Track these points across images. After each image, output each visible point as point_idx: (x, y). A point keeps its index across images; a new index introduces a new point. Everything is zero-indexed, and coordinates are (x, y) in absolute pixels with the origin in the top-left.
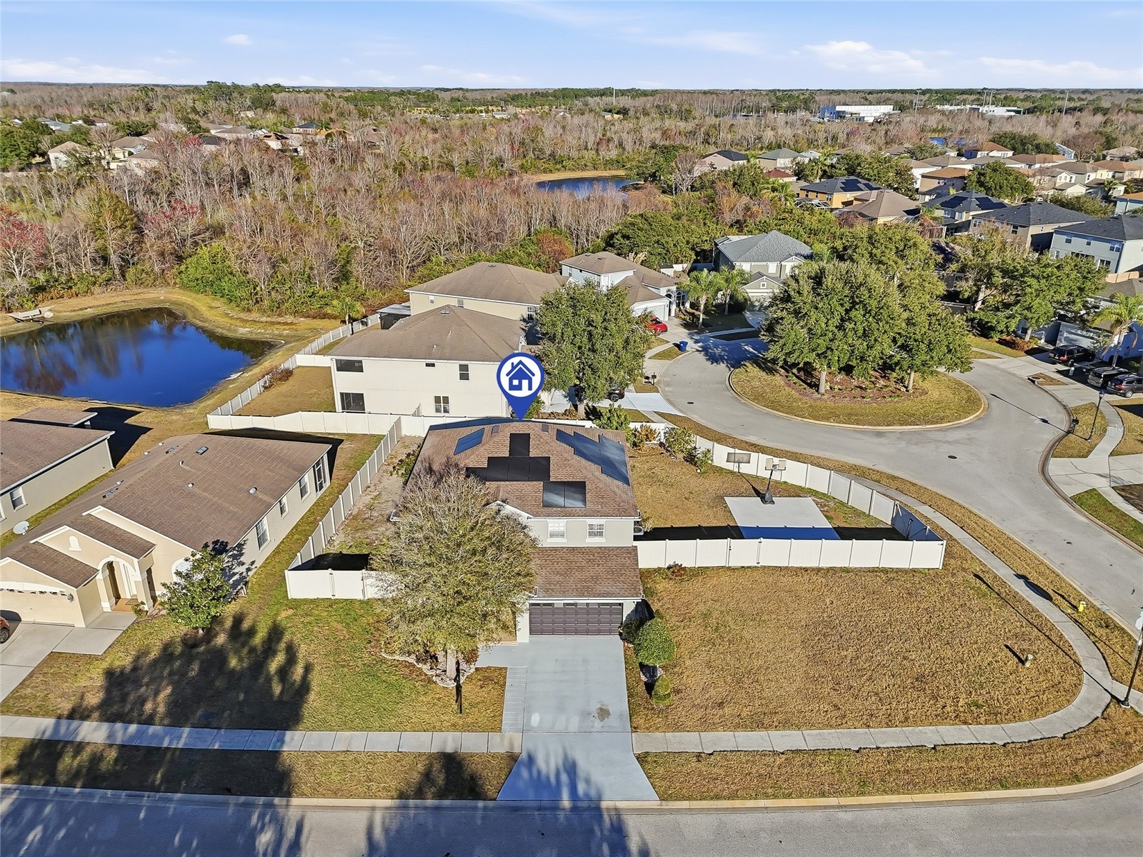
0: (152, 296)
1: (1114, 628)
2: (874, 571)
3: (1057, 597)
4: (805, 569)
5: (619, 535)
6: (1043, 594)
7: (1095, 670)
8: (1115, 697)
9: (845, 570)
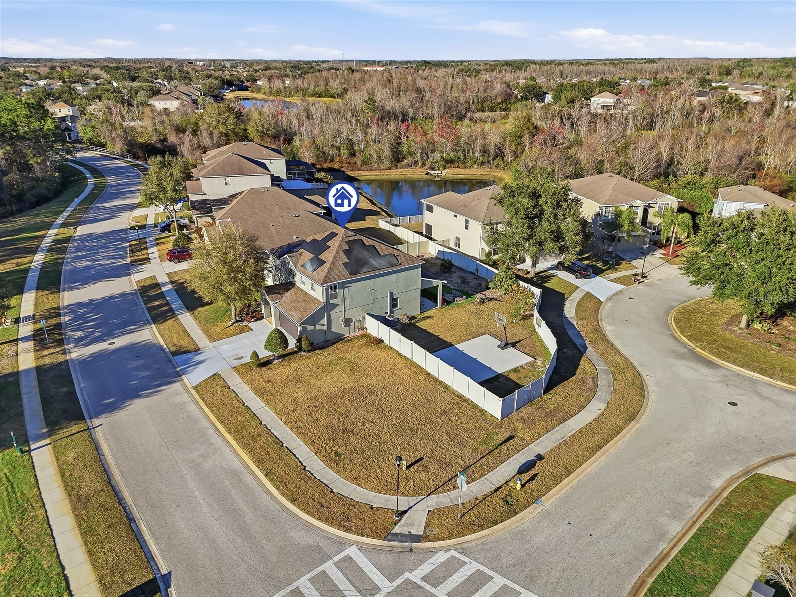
0: (496, 174)
1: (511, 508)
2: (460, 396)
3: (526, 476)
4: (429, 374)
5: (318, 294)
6: (523, 470)
7: (434, 501)
8: (405, 512)
9: (446, 387)
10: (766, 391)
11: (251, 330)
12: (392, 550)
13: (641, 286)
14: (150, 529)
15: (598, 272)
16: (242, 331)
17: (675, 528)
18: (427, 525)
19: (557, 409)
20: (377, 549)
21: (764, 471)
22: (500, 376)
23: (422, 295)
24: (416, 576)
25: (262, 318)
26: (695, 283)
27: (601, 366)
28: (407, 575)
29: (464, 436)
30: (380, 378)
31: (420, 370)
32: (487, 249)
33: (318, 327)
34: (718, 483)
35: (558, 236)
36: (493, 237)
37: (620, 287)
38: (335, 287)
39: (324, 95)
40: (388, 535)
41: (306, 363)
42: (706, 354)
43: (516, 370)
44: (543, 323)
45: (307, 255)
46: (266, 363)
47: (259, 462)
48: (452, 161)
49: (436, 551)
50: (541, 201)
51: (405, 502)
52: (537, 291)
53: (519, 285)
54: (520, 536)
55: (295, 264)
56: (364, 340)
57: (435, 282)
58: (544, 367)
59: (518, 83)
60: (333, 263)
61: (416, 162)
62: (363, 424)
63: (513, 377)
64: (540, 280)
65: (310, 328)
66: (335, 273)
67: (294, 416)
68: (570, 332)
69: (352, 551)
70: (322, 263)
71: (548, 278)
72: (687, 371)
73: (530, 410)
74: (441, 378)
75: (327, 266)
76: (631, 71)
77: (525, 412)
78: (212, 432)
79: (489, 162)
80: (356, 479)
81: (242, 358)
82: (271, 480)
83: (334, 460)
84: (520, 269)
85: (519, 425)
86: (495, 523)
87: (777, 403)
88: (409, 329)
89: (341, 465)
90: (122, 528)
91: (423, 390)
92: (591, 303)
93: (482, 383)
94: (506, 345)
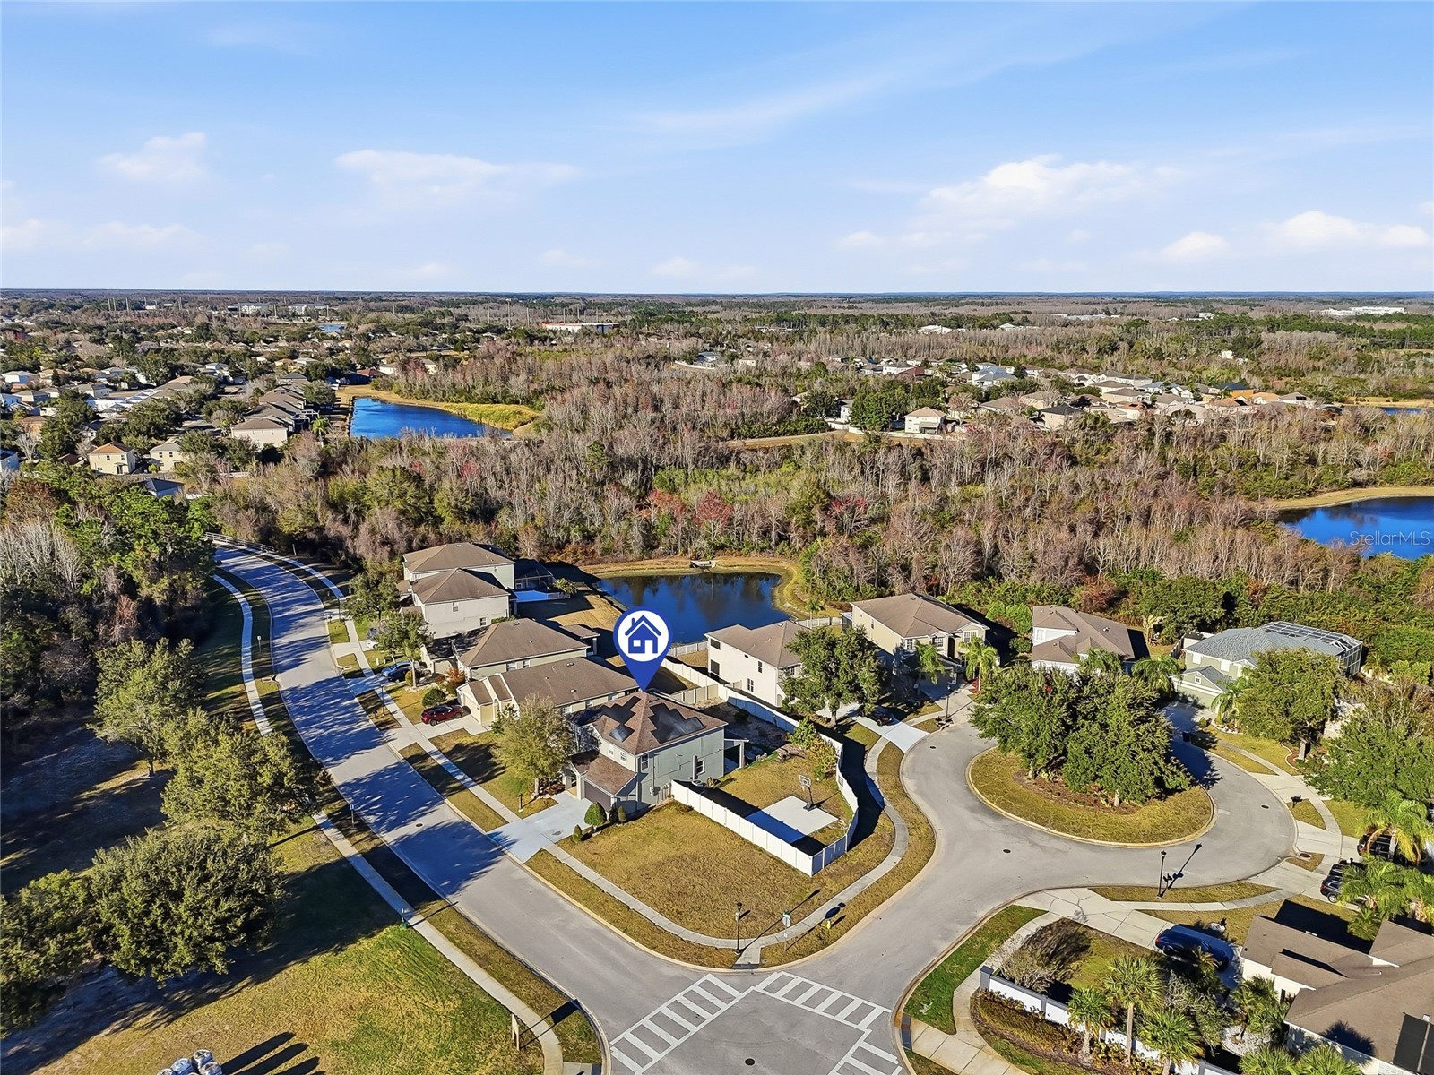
1: (824, 941)
2: (774, 858)
3: (835, 919)
4: (743, 839)
5: (630, 763)
6: (830, 915)
7: (764, 941)
8: (743, 950)
9: (761, 850)
10: (1037, 838)
11: (556, 803)
12: (738, 975)
13: (944, 733)
14: (548, 974)
15: (901, 716)
16: (548, 804)
17: (944, 946)
18: (761, 958)
19: (858, 864)
20: (728, 975)
21: (1017, 903)
22: (807, 837)
23: (725, 756)
24: (760, 988)
25: (563, 790)
26: (982, 736)
27: (898, 822)
28: (752, 988)
29: (782, 891)
30: (699, 845)
31: (734, 835)
32: (784, 696)
33: (630, 798)
34: (981, 914)
35: (855, 688)
36: (792, 687)
37: (923, 734)
38: (646, 757)
39: (500, 399)
40: (734, 966)
41: (623, 834)
42: (994, 806)
43: (822, 831)
44: (845, 781)
45: (612, 724)
46: (586, 837)
47: (613, 922)
48: (722, 547)
49: (771, 973)
50: (837, 651)
51: (742, 943)
52: (838, 746)
53: (820, 739)
54: (832, 959)
55: (601, 733)
56: (674, 808)
57: (737, 742)
58: (847, 824)
59: (799, 369)
60: (642, 732)
61: (676, 549)
62: (694, 887)
63: (820, 838)
64: (839, 731)
65: (623, 799)
66: (646, 742)
67: (631, 883)
68: (871, 789)
69: (709, 977)
70: (630, 731)
71: (847, 727)
72: (976, 823)
73: (836, 866)
74: (754, 842)
75: (636, 735)
76: (970, 341)
77: (831, 868)
78: (561, 901)
79: (770, 548)
80: (698, 930)
81: (559, 833)
82: (630, 935)
83: (678, 917)
84: (820, 717)
85: (827, 879)
86: (812, 952)
87: (1042, 848)
88: (714, 793)
89: (684, 920)
90: (528, 975)
91: (740, 854)
92: (893, 755)
93: (794, 844)
94: (811, 807)
